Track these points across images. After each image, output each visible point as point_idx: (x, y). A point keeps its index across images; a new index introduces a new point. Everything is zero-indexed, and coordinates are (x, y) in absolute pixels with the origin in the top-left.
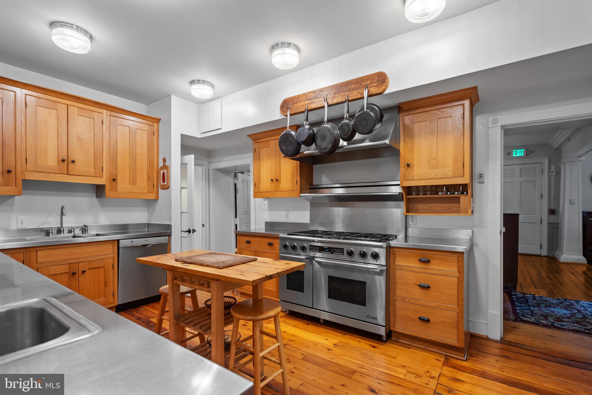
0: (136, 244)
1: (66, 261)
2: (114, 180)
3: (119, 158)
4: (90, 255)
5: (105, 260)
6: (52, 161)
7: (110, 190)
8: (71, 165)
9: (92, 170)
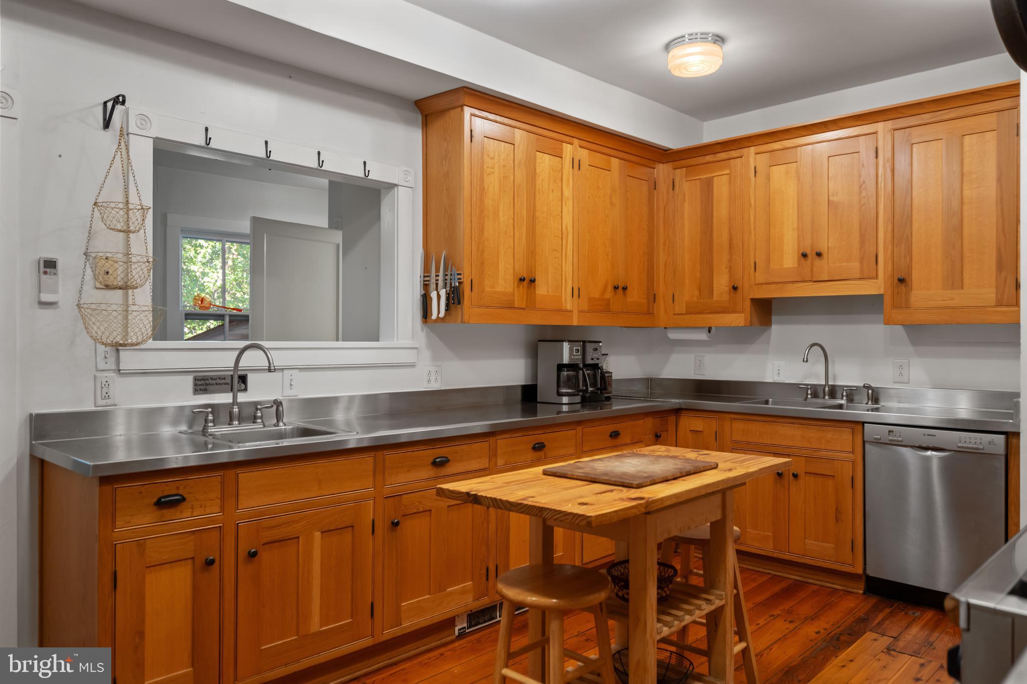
0: (901, 439)
1: (774, 448)
2: (901, 281)
3: (915, 226)
4: (808, 446)
5: (836, 461)
6: (790, 260)
7: (894, 307)
8: (818, 262)
9: (856, 265)
